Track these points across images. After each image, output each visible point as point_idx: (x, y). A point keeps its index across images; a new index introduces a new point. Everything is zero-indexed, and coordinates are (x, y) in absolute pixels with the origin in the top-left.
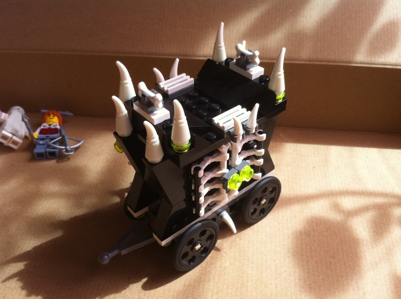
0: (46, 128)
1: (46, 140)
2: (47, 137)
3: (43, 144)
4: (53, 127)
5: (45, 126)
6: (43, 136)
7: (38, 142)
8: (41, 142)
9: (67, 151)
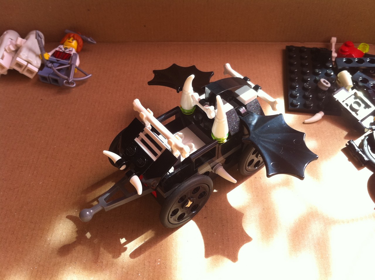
0: (61, 51)
4: (68, 51)
5: (61, 48)
7: (47, 64)
9: (68, 82)
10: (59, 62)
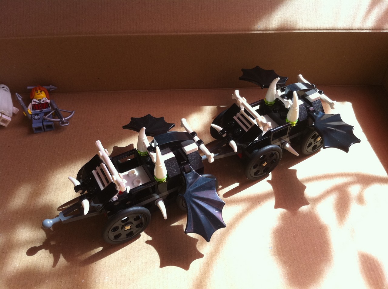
7: (33, 117)
9: (63, 123)
10: (42, 112)
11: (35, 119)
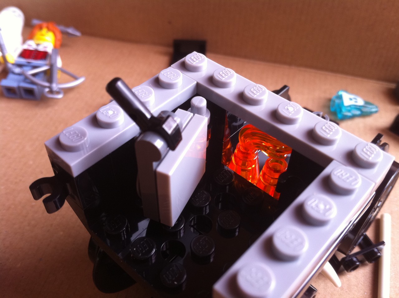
1: (25, 69)
2: (29, 63)
3: (19, 74)
4: (42, 49)
6: (23, 61)
8: (17, 70)
9: (51, 92)
11: (14, 73)
